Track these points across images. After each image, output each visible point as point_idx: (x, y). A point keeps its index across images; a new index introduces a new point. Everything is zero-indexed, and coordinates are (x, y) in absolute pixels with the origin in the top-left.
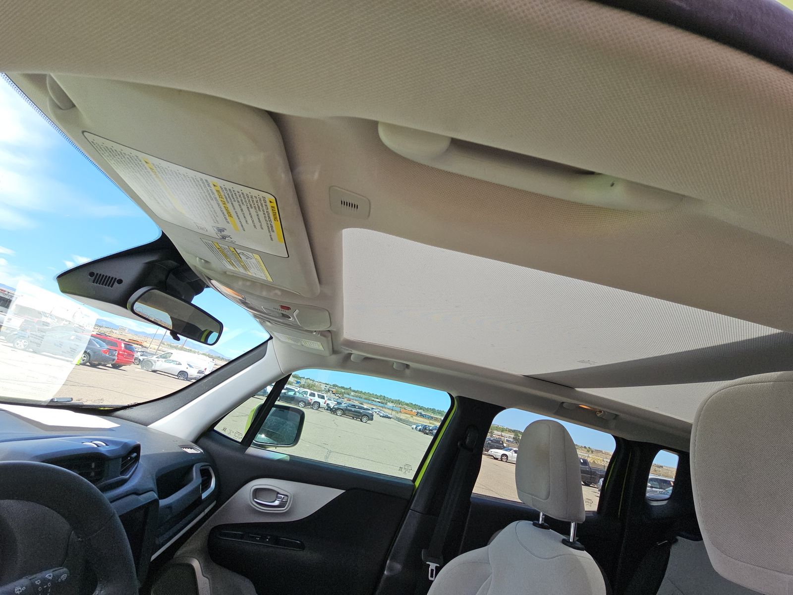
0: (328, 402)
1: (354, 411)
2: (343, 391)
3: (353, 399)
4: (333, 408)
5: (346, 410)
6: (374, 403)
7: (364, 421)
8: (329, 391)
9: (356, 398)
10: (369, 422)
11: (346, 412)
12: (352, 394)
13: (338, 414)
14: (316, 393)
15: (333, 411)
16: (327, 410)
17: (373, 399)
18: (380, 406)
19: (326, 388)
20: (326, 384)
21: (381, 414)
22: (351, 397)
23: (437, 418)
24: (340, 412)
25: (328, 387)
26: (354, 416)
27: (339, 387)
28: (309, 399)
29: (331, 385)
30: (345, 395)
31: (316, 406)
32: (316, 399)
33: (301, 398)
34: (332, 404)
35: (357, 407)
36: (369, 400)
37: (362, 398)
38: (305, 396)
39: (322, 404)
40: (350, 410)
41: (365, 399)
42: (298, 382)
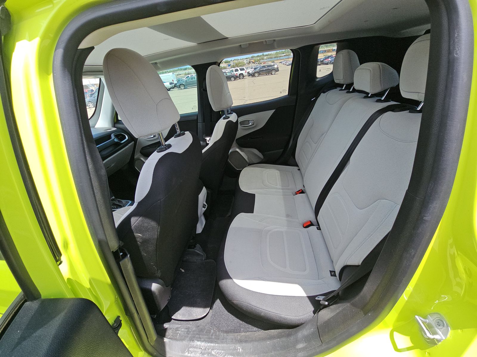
0: (248, 71)
1: (266, 70)
2: (259, 58)
3: (267, 62)
4: (252, 73)
5: (260, 71)
6: (281, 58)
7: (274, 74)
8: (250, 62)
9: (269, 60)
10: (277, 73)
11: (261, 72)
12: (265, 58)
13: (256, 76)
14: (238, 69)
15: (253, 75)
16: (249, 76)
17: (280, 55)
18: (286, 59)
19: (247, 61)
20: (246, 58)
21: (288, 64)
22: (265, 60)
23: (329, 50)
24: (257, 74)
25: (248, 60)
26: (266, 73)
27: (256, 57)
28: (235, 74)
29: (250, 58)
30: (261, 61)
31: (241, 76)
32: (240, 72)
33: (231, 75)
34: (251, 71)
35: (266, 67)
36: (278, 57)
37: (272, 58)
38: (232, 73)
39: (245, 74)
40: (263, 70)
41: (275, 58)
42: (229, 65)
